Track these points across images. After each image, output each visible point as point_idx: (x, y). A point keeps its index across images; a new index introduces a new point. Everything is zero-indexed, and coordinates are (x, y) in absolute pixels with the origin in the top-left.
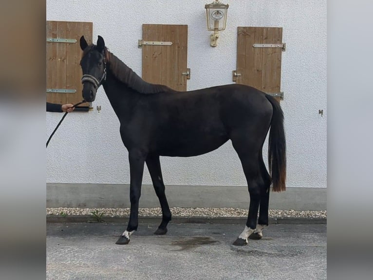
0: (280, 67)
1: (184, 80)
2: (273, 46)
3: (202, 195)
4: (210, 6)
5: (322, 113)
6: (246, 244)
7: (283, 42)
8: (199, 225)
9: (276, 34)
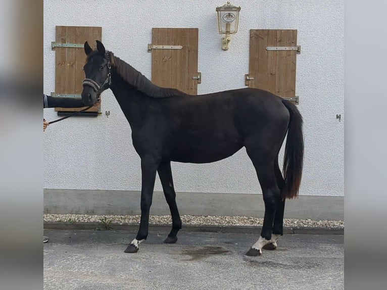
0: (294, 71)
1: (195, 84)
2: (288, 48)
3: (213, 203)
4: (222, 9)
5: (340, 118)
6: (260, 254)
7: (297, 45)
8: (211, 233)
9: (290, 37)
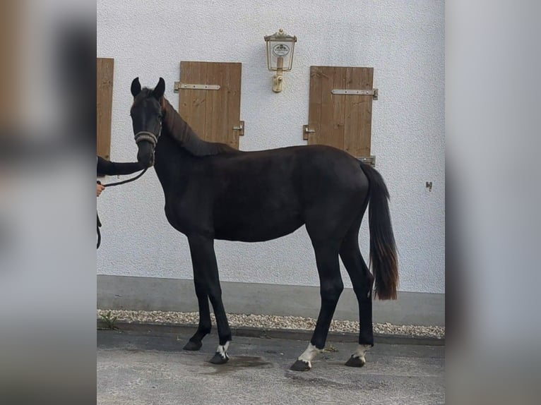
0: (369, 122)
1: (236, 136)
2: (360, 92)
3: (260, 297)
4: (271, 39)
5: (431, 187)
6: (309, 369)
7: (374, 87)
8: (251, 338)
9: (364, 77)
